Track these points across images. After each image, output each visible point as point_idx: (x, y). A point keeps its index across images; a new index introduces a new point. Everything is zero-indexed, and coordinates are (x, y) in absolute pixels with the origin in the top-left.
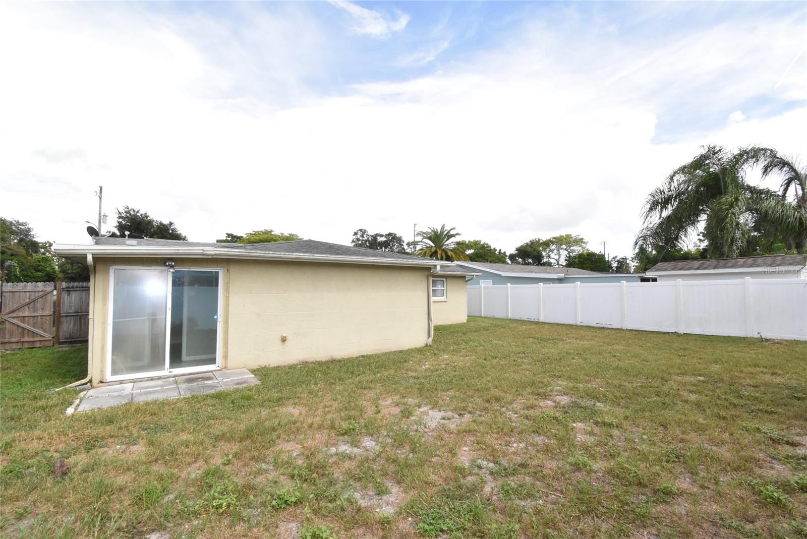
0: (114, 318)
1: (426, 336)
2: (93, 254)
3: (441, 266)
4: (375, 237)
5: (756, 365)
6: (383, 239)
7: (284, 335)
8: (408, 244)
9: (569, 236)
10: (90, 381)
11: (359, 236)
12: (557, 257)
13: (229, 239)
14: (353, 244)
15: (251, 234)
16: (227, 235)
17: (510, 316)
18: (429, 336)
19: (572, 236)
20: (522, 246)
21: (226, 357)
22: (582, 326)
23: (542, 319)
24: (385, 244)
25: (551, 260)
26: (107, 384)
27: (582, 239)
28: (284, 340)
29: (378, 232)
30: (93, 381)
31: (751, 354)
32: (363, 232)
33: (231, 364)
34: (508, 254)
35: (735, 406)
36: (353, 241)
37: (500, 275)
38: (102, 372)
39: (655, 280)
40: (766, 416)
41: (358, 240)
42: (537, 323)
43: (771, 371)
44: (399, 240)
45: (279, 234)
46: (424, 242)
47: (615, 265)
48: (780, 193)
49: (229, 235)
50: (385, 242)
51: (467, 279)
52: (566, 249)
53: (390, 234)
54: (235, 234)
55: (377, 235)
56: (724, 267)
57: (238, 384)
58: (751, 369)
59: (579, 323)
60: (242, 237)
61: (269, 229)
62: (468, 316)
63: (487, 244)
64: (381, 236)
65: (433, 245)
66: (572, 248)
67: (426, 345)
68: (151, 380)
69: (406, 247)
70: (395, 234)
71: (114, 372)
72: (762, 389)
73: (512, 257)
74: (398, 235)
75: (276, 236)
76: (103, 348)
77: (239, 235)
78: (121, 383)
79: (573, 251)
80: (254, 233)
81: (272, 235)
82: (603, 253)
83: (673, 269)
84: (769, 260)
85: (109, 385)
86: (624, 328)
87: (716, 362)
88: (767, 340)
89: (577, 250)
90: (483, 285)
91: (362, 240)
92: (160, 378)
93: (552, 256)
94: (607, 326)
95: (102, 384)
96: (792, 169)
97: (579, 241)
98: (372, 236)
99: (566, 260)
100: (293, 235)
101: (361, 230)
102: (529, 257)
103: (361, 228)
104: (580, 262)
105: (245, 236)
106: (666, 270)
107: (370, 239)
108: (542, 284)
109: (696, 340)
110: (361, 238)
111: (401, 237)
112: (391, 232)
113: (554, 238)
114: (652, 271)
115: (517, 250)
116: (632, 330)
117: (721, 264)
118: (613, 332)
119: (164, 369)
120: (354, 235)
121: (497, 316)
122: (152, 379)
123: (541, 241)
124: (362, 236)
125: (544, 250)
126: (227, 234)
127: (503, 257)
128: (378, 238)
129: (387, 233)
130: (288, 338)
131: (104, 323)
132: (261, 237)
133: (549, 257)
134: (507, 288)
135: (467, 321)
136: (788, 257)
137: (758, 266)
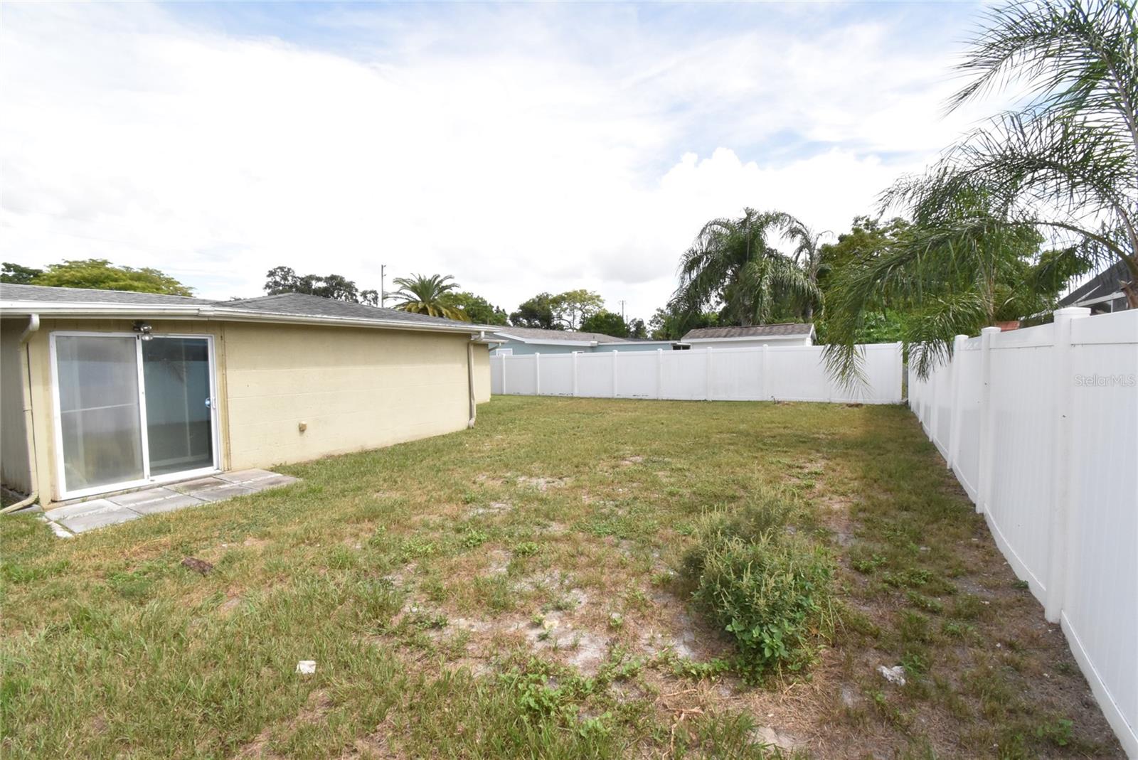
0: (62, 409)
1: (468, 417)
2: (40, 315)
3: (486, 332)
4: (307, 281)
5: (773, 422)
6: (322, 285)
7: (304, 423)
8: (364, 294)
9: (583, 292)
10: (37, 502)
11: (278, 279)
12: (570, 318)
13: (11, 274)
14: (269, 291)
15: (60, 267)
16: (4, 267)
17: (539, 392)
18: (471, 416)
19: (588, 292)
20: (528, 303)
21: (228, 455)
22: (620, 399)
23: (575, 395)
24: (325, 293)
25: (564, 323)
26: (64, 503)
27: (598, 296)
28: (302, 429)
29: (313, 273)
30: (41, 501)
31: (767, 415)
32: (286, 272)
33: (236, 464)
34: (509, 313)
35: (762, 450)
36: (268, 286)
37: (523, 342)
38: (54, 486)
39: (686, 347)
40: (783, 454)
41: (276, 283)
42: (572, 398)
43: (783, 425)
44: (349, 288)
45: (123, 269)
46: (404, 294)
47: (633, 329)
48: (794, 259)
49: (8, 267)
50: (325, 289)
51: (490, 347)
52: (581, 309)
53: (333, 278)
54: (23, 265)
55: (311, 277)
56: (747, 335)
57: (272, 484)
58: (769, 425)
59: (616, 396)
60: (40, 271)
61: (99, 257)
62: (492, 395)
63: (482, 299)
64: (319, 279)
65: (419, 299)
66: (587, 307)
67: (469, 428)
68: (127, 493)
69: (360, 299)
70: (342, 278)
71: (70, 486)
72: (778, 438)
73: (515, 318)
74: (347, 280)
75: (116, 271)
76: (51, 453)
77: (33, 267)
78: (83, 501)
79: (588, 311)
80: (67, 264)
81: (108, 269)
82: (621, 314)
83: (704, 337)
84: (782, 328)
85: (67, 505)
86: (660, 398)
87: (743, 422)
88: (779, 402)
89: (593, 309)
90: (504, 355)
91: (284, 285)
92: (139, 490)
93: (565, 316)
94: (643, 398)
95: (55, 504)
96: (805, 237)
97: (595, 299)
98: (302, 279)
99: (580, 322)
100: (152, 272)
101: (282, 269)
102: (535, 317)
103: (281, 265)
104: (597, 326)
105: (46, 270)
106: (698, 337)
107: (298, 284)
108: (576, 352)
109: (723, 405)
110: (282, 282)
111: (352, 282)
112: (335, 273)
113: (566, 294)
114: (686, 338)
115: (522, 307)
116: (667, 400)
117: (744, 332)
118: (651, 403)
119: (143, 477)
120: (269, 276)
121: (523, 392)
122: (129, 492)
123: (550, 297)
124: (285, 278)
125: (554, 308)
126: (5, 264)
127: (502, 317)
128: (314, 282)
129: (329, 276)
130: (308, 427)
131: (49, 416)
132: (86, 273)
133: (560, 318)
134: (535, 358)
135: (491, 400)
136: (797, 326)
137: (774, 334)
